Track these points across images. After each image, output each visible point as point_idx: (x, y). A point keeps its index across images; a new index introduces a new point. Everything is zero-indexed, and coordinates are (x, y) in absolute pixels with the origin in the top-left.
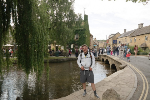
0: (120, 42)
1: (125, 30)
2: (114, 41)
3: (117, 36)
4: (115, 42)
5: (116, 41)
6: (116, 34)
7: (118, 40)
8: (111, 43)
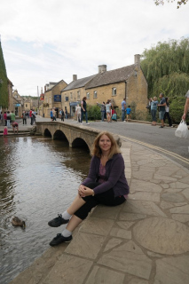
0: (67, 99)
1: (75, 76)
2: (55, 96)
3: (61, 87)
4: (57, 99)
5: (60, 96)
6: (58, 83)
7: (64, 95)
8: (48, 99)
